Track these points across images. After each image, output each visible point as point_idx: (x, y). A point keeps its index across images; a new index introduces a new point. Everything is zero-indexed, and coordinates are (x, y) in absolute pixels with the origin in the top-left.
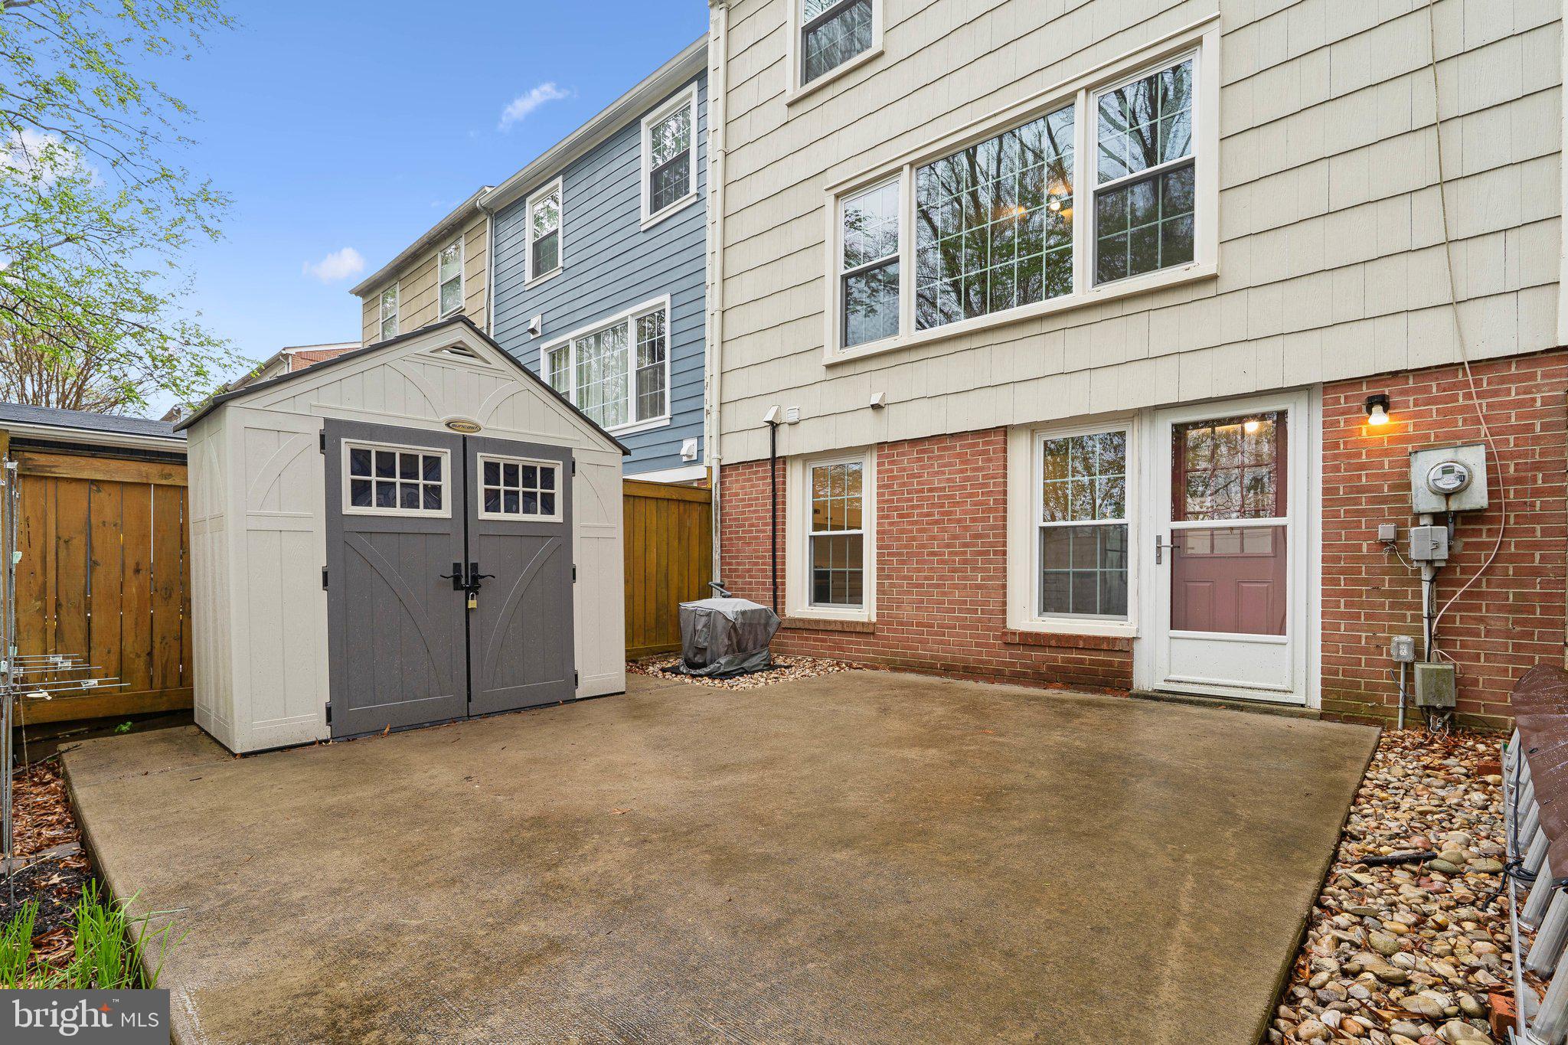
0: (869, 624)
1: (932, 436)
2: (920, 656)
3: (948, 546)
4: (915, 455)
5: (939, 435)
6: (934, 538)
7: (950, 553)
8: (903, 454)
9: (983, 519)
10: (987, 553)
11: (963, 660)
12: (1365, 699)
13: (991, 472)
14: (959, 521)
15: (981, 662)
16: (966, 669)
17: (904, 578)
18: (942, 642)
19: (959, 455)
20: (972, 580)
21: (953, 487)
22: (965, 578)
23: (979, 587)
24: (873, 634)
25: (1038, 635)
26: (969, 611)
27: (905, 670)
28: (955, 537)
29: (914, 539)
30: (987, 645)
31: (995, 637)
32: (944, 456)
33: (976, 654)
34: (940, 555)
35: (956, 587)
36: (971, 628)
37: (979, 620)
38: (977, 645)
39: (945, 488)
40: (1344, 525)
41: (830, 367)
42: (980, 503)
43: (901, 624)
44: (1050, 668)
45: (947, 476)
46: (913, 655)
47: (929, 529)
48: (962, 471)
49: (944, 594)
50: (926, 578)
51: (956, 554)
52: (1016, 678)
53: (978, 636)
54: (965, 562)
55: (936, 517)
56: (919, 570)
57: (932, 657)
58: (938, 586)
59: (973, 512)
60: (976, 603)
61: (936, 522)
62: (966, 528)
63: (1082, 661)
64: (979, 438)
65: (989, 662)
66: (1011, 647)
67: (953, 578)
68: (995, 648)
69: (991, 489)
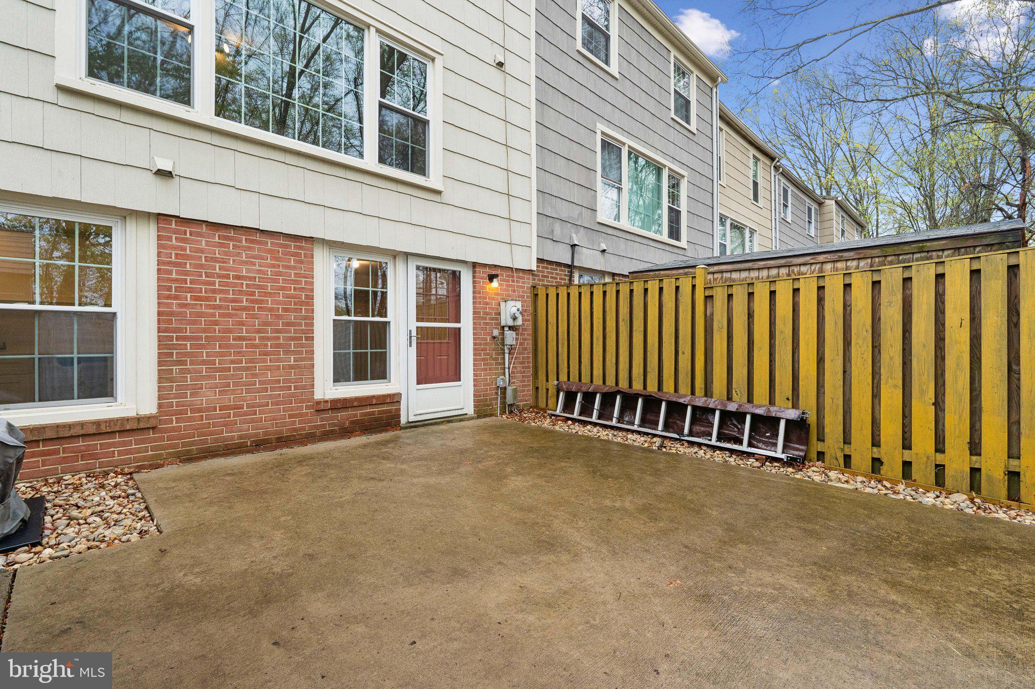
0: (148, 418)
1: (242, 227)
2: (225, 439)
3: (258, 331)
4: (217, 239)
5: (246, 227)
6: (242, 323)
7: (261, 338)
8: (200, 235)
9: (295, 310)
10: (300, 338)
11: (276, 432)
12: (488, 405)
13: (303, 272)
14: (271, 310)
15: (295, 430)
16: (279, 440)
17: (203, 362)
18: (252, 421)
19: (270, 251)
20: (286, 362)
21: (263, 278)
22: (278, 360)
23: (291, 367)
24: (153, 428)
25: (345, 400)
26: (281, 389)
27: (205, 458)
28: (267, 324)
29: (216, 323)
30: (301, 415)
31: (307, 407)
32: (254, 248)
33: (288, 425)
34: (250, 340)
35: (268, 368)
36: (283, 403)
37: (293, 395)
38: (290, 416)
39: (255, 278)
40: (482, 329)
41: (62, 89)
42: (294, 297)
43: (200, 410)
44: (352, 422)
45: (257, 267)
46: (216, 440)
47: (236, 315)
48: (273, 266)
49: (255, 375)
50: (232, 362)
51: (268, 339)
52: (327, 436)
53: (292, 409)
54: (278, 346)
55: (245, 304)
56: (222, 354)
57: (240, 437)
58: (247, 369)
59: (285, 303)
60: (290, 381)
61: (245, 309)
62: (279, 317)
63: (373, 413)
64: (290, 241)
65: (303, 429)
66: (322, 412)
67: (265, 361)
68: (308, 416)
69: (303, 286)
